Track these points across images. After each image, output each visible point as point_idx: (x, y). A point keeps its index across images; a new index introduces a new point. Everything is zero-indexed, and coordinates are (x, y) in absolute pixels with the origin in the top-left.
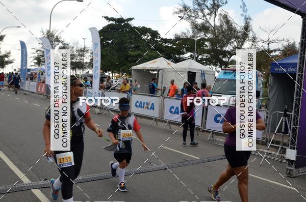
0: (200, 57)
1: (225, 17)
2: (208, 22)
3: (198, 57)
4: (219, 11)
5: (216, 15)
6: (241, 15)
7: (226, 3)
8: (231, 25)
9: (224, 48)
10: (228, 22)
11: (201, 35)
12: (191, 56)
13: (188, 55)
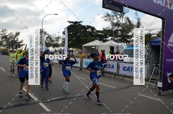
0: (116, 39)
1: (128, 19)
2: (119, 21)
3: (115, 39)
4: (125, 16)
5: (123, 18)
6: (136, 17)
7: (128, 12)
8: (131, 22)
9: (128, 34)
10: (129, 21)
11: (116, 28)
12: (111, 38)
13: (110, 38)
